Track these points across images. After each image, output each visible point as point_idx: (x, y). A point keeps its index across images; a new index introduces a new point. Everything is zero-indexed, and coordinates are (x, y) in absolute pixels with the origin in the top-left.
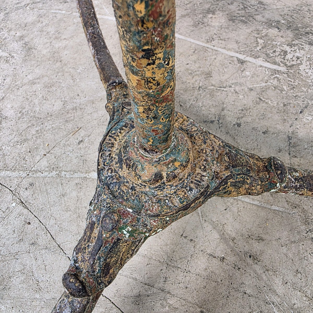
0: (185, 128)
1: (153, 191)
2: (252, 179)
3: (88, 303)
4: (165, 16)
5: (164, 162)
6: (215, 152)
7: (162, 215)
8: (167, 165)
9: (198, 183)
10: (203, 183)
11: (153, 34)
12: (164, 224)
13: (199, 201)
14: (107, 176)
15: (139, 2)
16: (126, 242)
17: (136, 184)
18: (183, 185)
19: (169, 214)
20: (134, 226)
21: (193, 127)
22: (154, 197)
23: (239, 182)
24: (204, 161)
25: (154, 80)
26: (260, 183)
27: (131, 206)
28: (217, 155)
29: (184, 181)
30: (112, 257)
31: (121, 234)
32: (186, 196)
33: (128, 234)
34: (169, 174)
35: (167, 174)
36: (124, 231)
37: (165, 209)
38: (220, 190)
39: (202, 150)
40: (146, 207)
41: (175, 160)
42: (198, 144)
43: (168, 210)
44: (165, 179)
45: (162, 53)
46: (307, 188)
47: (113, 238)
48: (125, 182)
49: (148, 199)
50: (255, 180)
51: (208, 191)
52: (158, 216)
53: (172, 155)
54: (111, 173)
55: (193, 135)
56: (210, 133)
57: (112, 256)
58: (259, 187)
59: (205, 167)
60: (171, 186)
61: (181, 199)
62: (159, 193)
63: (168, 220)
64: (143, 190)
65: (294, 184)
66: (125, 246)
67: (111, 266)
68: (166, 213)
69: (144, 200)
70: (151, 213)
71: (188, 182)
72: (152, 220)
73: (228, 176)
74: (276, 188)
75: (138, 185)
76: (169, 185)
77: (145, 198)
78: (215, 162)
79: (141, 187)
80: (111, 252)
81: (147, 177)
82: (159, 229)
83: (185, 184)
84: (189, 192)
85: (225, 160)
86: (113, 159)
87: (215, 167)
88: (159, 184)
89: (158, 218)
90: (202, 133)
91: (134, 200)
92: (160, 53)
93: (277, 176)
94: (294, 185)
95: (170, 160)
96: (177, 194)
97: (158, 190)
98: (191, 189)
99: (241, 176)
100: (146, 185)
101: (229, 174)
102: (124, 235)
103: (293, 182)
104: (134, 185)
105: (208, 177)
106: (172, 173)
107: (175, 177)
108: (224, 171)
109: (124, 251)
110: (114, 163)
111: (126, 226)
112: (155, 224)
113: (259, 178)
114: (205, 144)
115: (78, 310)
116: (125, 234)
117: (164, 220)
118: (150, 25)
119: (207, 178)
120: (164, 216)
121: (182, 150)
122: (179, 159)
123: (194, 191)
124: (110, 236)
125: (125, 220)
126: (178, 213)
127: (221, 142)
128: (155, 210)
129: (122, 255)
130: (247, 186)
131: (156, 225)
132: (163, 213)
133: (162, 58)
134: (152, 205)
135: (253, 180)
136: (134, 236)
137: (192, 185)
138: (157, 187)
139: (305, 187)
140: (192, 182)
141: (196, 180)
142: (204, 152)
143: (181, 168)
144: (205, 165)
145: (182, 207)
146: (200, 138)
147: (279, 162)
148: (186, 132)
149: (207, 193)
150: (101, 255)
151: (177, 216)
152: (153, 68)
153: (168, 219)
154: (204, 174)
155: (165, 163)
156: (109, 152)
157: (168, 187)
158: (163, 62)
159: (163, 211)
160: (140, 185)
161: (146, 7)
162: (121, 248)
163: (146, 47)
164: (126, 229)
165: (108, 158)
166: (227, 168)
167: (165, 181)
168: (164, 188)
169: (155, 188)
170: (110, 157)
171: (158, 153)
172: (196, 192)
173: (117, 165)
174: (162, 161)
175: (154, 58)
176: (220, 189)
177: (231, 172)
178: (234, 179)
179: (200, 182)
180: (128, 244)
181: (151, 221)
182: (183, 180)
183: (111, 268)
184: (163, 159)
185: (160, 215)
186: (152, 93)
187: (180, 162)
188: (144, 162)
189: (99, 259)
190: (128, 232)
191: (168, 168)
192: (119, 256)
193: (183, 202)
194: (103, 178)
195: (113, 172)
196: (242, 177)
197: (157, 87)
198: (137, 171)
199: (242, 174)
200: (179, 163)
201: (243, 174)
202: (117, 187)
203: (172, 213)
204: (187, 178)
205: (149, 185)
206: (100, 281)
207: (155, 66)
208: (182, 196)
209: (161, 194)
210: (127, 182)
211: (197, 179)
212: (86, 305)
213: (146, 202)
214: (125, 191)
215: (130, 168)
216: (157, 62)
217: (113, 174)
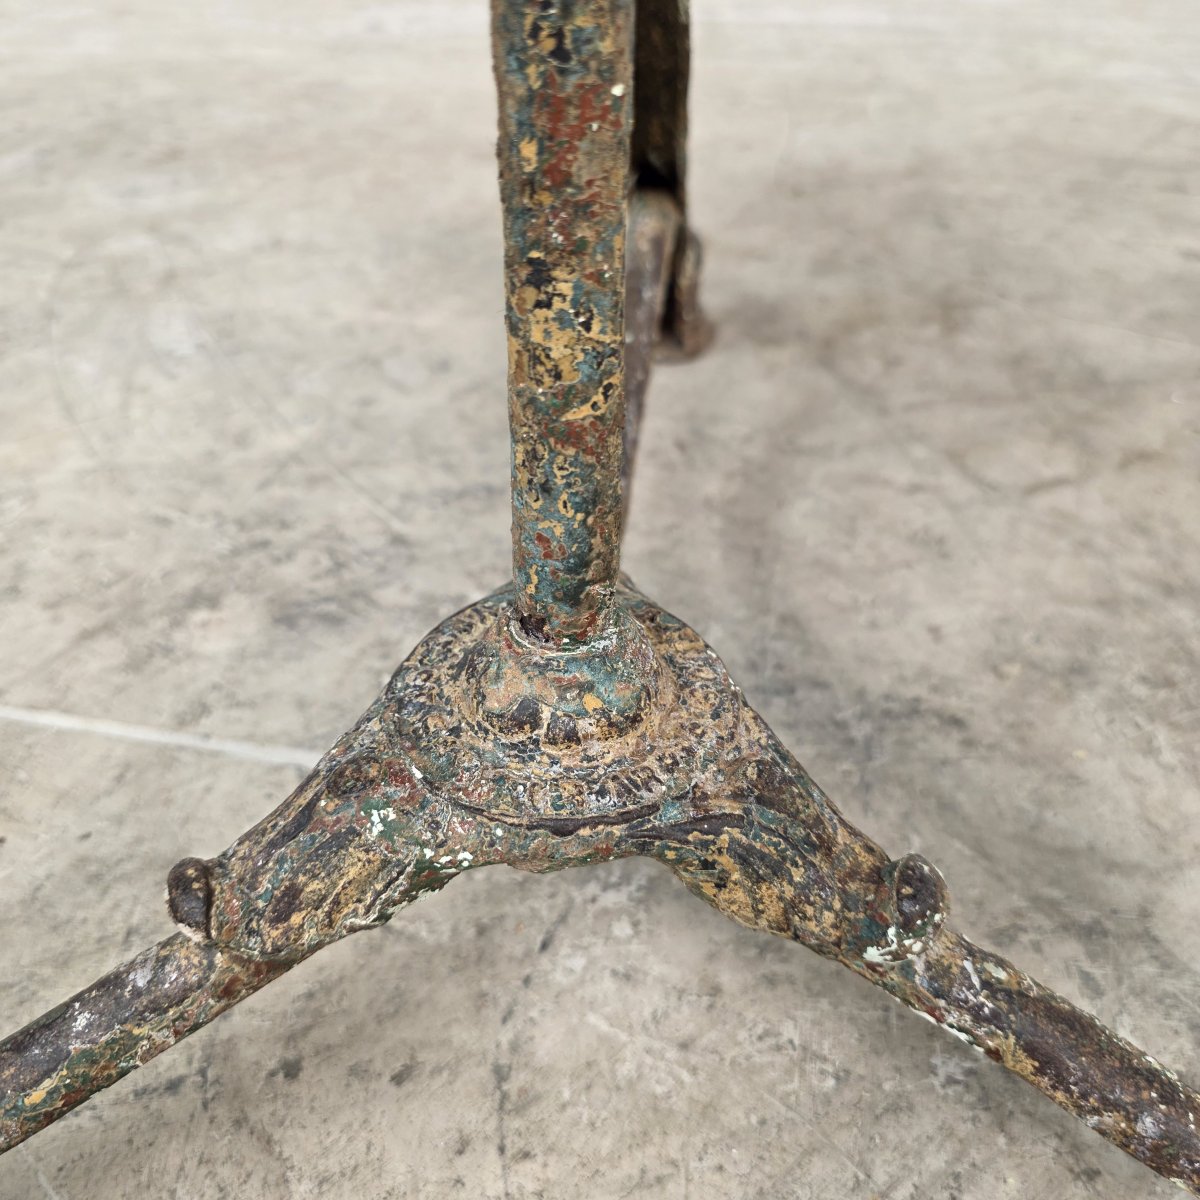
0: (681, 661)
1: (501, 756)
2: (811, 873)
3: (200, 985)
4: (579, 189)
5: (558, 675)
6: (729, 746)
7: (489, 813)
8: (563, 688)
9: (631, 786)
10: (644, 793)
11: (549, 224)
12: (482, 843)
13: (609, 829)
14: (412, 684)
15: (527, 139)
16: (367, 851)
17: (468, 723)
18: (590, 775)
19: (510, 820)
20: (407, 814)
21: (704, 668)
22: (495, 768)
23: (763, 857)
24: (683, 749)
25: (548, 356)
26: (837, 905)
27: (425, 766)
28: (731, 755)
29: (597, 767)
30: (315, 877)
31: (364, 818)
32: (577, 798)
33: (380, 827)
34: (559, 718)
35: (553, 714)
36: (375, 812)
37: (505, 803)
38: (688, 842)
39: (696, 726)
40: (460, 780)
41: (589, 687)
42: (692, 710)
43: (511, 810)
44: (542, 731)
45: (570, 285)
46: (1018, 1037)
47: (338, 821)
48: (445, 711)
49: (477, 766)
50: (820, 881)
51: (649, 821)
52: (480, 812)
53: (585, 667)
54: (425, 680)
55: (693, 683)
56: (745, 704)
57: (317, 872)
58: (828, 917)
59: (675, 763)
60: (554, 761)
61: (560, 797)
62: (513, 765)
63: (498, 838)
64: (480, 744)
65: (975, 996)
66: (359, 860)
67: (301, 903)
68: (502, 814)
69: (466, 765)
70: (463, 797)
71: (605, 774)
72: (458, 816)
73: (730, 815)
74: (883, 943)
75: (472, 728)
76: (549, 756)
77: (470, 760)
78: (713, 767)
79: (476, 733)
80: (318, 856)
81: (499, 702)
82: (464, 850)
83: (595, 776)
84: (593, 797)
85: (744, 774)
86: (449, 655)
87: (705, 779)
88: (521, 739)
89: (474, 818)
90: (721, 692)
91: (441, 756)
92: (566, 281)
93: (895, 899)
94: (971, 997)
95: (575, 677)
96: (557, 785)
97: (516, 756)
98: (602, 793)
99: (775, 839)
100: (490, 727)
101: (737, 812)
102: (369, 825)
103: (971, 987)
104: (463, 725)
105: (669, 788)
106: (566, 719)
107: (572, 737)
108: (728, 797)
109: (351, 877)
110: (447, 664)
111: (387, 805)
112: (460, 830)
113: (844, 891)
114: (714, 720)
115: (167, 986)
116: (373, 824)
117: (487, 830)
118: (546, 199)
119: (664, 788)
120: (492, 820)
121: (622, 675)
122: (602, 689)
123: (608, 798)
124: (335, 810)
125: (392, 790)
126: (535, 831)
127: (765, 734)
128: (479, 795)
129: (344, 888)
130: (789, 892)
131: (460, 835)
132: (493, 811)
133: (568, 299)
134: (478, 781)
135: (815, 882)
136: (393, 842)
137: (611, 785)
138: (514, 746)
139: (1010, 1028)
140: (615, 778)
141: (628, 779)
142: (699, 731)
143: (598, 721)
144: (678, 758)
145: (551, 820)
146: (706, 698)
147: (926, 868)
148: (677, 670)
149: (642, 824)
150: (292, 852)
151: (526, 837)
152: (546, 320)
153: (499, 832)
154: (663, 777)
155: (559, 680)
156: (451, 639)
157: (546, 759)
158: (572, 311)
159: (497, 807)
160: (476, 728)
161: (540, 152)
162: (348, 862)
163: (535, 254)
164: (382, 812)
165: (438, 648)
166: (738, 795)
167: (542, 739)
168: (532, 758)
169: (508, 746)
170: (444, 647)
171: (551, 644)
172: (612, 803)
173: (450, 672)
174: (552, 669)
175: (550, 289)
176: (690, 838)
177: (747, 811)
178: (747, 835)
179: (638, 787)
180: (369, 861)
181: (455, 819)
182: (595, 763)
183: (300, 910)
184: (558, 666)
185: (483, 811)
186: (542, 399)
187: (604, 701)
188: (508, 657)
189: (281, 861)
190: (383, 820)
191: (562, 698)
192: (334, 885)
193: (563, 807)
194: (399, 685)
195: (432, 679)
196: (776, 845)
197: (555, 382)
198: (482, 680)
199: (780, 836)
200: (599, 704)
201: (786, 839)
202: (419, 717)
203: (516, 821)
204: (609, 766)
205: (496, 730)
206: (254, 924)
207: (551, 314)
208: (566, 794)
209: (516, 769)
210: (451, 713)
211: (634, 777)
212: (191, 989)
213: (468, 770)
214: (432, 729)
215: (473, 676)
216: (557, 303)
217: (428, 684)
